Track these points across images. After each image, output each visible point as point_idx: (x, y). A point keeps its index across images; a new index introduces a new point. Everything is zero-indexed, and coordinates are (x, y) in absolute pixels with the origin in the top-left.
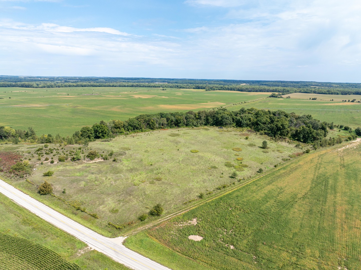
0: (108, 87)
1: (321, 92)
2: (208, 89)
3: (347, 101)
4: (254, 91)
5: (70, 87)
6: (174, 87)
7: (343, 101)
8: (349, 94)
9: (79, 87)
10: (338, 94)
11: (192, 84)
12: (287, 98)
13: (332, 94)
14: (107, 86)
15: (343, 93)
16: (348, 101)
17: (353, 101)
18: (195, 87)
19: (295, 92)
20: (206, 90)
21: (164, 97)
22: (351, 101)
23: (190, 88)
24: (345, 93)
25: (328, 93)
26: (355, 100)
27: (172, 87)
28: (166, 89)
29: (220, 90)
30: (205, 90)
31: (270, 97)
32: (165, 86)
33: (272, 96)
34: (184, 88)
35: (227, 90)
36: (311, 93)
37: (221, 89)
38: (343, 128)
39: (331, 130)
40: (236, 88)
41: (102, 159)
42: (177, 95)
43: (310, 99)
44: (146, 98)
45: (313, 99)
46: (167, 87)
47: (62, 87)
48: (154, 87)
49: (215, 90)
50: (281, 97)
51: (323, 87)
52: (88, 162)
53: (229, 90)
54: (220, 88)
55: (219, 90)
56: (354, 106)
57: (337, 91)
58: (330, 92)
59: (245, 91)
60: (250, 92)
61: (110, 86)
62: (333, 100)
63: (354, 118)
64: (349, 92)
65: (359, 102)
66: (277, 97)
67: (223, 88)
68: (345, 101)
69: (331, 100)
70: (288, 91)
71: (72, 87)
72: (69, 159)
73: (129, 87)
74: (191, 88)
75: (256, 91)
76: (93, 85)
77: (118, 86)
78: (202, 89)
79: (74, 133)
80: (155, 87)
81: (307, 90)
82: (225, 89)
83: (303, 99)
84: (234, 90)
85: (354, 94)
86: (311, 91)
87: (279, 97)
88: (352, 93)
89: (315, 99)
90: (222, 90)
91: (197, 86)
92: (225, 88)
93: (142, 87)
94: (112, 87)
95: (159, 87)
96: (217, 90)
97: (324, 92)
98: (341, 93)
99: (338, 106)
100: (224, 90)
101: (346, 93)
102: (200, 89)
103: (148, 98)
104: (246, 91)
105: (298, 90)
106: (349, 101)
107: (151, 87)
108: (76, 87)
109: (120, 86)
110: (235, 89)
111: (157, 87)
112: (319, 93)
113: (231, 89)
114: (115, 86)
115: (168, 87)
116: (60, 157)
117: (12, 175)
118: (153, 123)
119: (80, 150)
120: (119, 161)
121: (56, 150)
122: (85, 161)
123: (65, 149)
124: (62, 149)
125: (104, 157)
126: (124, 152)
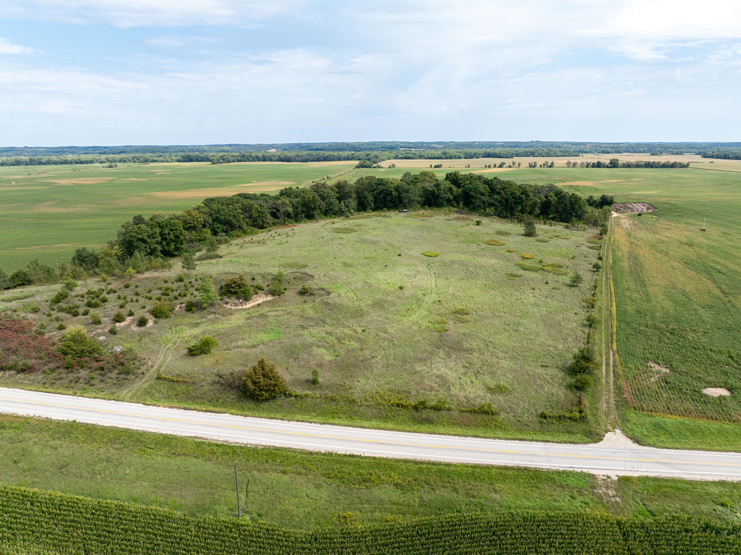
1: (433, 156)
2: (217, 160)
3: (492, 166)
4: (313, 161)
6: (130, 161)
7: (486, 166)
8: (477, 158)
10: (460, 158)
12: (390, 167)
13: (451, 158)
15: (467, 156)
17: (501, 166)
18: (181, 158)
19: (389, 159)
20: (214, 163)
21: (134, 179)
22: (497, 166)
23: (170, 161)
24: (470, 155)
25: (444, 156)
26: (503, 164)
27: (125, 161)
28: (116, 166)
29: (240, 161)
30: (210, 163)
31: (357, 167)
32: (108, 160)
33: (362, 166)
34: (155, 161)
35: (257, 161)
36: (416, 158)
37: (242, 158)
40: (275, 156)
41: (266, 294)
42: (158, 173)
43: (431, 166)
45: (436, 167)
48: (77, 163)
49: (230, 162)
50: (379, 167)
51: (422, 149)
52: (240, 307)
53: (259, 161)
54: (239, 158)
55: (238, 161)
57: (457, 153)
59: (295, 161)
60: (306, 161)
62: (469, 166)
64: (475, 154)
65: (510, 167)
66: (370, 167)
67: (247, 158)
68: (489, 166)
69: (466, 167)
70: (376, 157)
72: (177, 309)
74: (172, 161)
75: (318, 160)
78: (198, 161)
79: (74, 254)
82: (251, 159)
84: (271, 160)
85: (483, 157)
86: (414, 154)
87: (375, 167)
88: (480, 155)
90: (245, 161)
91: (187, 157)
92: (251, 157)
95: (91, 162)
96: (234, 161)
97: (437, 156)
100: (250, 161)
101: (472, 155)
102: (194, 161)
104: (297, 161)
105: (392, 155)
106: (495, 166)
110: (273, 158)
112: (430, 158)
113: (264, 159)
115: (114, 161)
116: (148, 308)
117: (83, 373)
118: (263, 213)
119: (182, 284)
120: (322, 292)
121: (108, 293)
122: (229, 306)
123: (137, 287)
124: (127, 286)
125: (266, 289)
126: (302, 273)
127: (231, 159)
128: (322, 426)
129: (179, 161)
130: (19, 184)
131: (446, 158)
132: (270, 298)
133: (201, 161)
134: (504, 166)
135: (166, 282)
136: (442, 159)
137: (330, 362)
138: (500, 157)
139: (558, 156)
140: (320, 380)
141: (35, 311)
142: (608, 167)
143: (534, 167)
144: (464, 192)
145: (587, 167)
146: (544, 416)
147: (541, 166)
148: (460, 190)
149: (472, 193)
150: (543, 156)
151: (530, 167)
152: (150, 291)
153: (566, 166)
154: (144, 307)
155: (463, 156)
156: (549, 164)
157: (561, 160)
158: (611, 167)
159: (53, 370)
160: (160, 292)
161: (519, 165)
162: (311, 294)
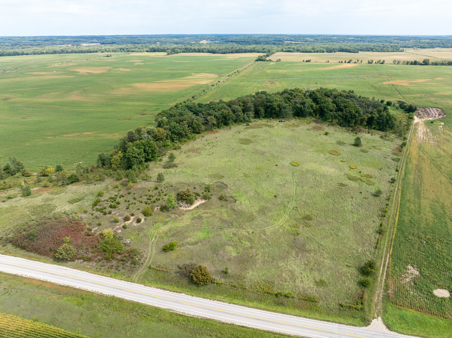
0: (14, 55)
1: (306, 50)
2: (171, 52)
3: (344, 62)
7: (339, 62)
8: (335, 52)
10: (323, 52)
11: (140, 45)
12: (277, 61)
13: (317, 52)
14: (13, 53)
15: (328, 51)
17: (349, 62)
18: (149, 50)
19: (277, 52)
20: (168, 54)
21: (122, 69)
22: (347, 61)
23: (142, 51)
24: (330, 50)
26: (351, 60)
27: (116, 51)
28: (111, 56)
29: (185, 52)
31: (257, 60)
33: (259, 59)
34: (133, 51)
35: (194, 52)
36: (295, 52)
37: (186, 50)
40: (205, 49)
41: (202, 199)
42: (136, 64)
43: (304, 61)
44: (99, 74)
45: (307, 61)
48: (88, 52)
49: (178, 53)
50: (270, 61)
51: (299, 42)
52: (188, 209)
53: (196, 52)
54: (184, 50)
55: (183, 52)
60: (225, 53)
62: (328, 62)
64: (333, 49)
65: (355, 63)
66: (265, 61)
67: (188, 50)
68: (342, 62)
69: (326, 62)
70: (269, 51)
72: (156, 209)
73: (49, 53)
74: (144, 51)
75: (232, 52)
77: (31, 54)
78: (159, 51)
80: (91, 52)
82: (191, 51)
84: (203, 52)
85: (339, 51)
87: (267, 61)
89: (309, 61)
90: (187, 52)
91: (152, 49)
92: (191, 49)
93: (70, 53)
94: (22, 55)
95: (96, 52)
96: (180, 52)
97: (308, 50)
100: (190, 52)
102: (157, 52)
103: (102, 73)
104: (219, 53)
106: (345, 62)
107: (85, 52)
109: (34, 54)
110: (204, 51)
111: (93, 52)
112: (304, 52)
113: (199, 51)
114: (27, 54)
115: (110, 51)
116: (141, 209)
117: (114, 263)
118: (199, 125)
119: (157, 191)
120: (232, 199)
121: (120, 197)
122: (182, 208)
123: (134, 194)
124: (129, 193)
125: (201, 195)
126: (221, 183)
127: (179, 51)
128: (229, 305)
129: (147, 51)
130: (58, 72)
131: (314, 52)
132: (203, 201)
133: (161, 52)
134: (352, 62)
135: (149, 191)
136: (312, 52)
137: (235, 258)
138: (350, 52)
139: (389, 52)
140: (229, 271)
141: (85, 212)
142: (421, 64)
143: (371, 63)
144: (320, 108)
145: (407, 64)
146: (341, 305)
147: (376, 63)
148: (318, 106)
149: (325, 110)
150: (379, 51)
151: (369, 63)
152: (141, 197)
153: (393, 63)
154: (139, 209)
155: (326, 51)
156: (381, 62)
157: (390, 56)
158: (423, 65)
159: (100, 261)
160: (147, 197)
161: (361, 62)
162: (226, 200)
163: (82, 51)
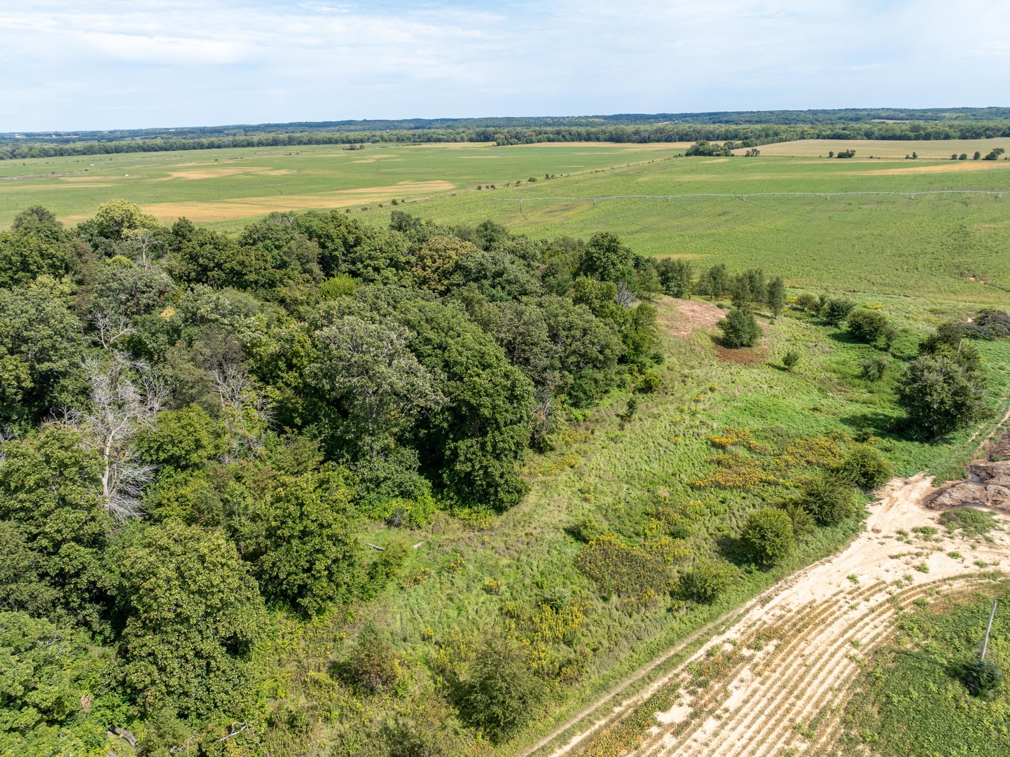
0: (194, 148)
1: (890, 134)
2: (506, 139)
3: (971, 155)
4: (658, 141)
5: (62, 155)
7: (954, 157)
8: (988, 137)
9: (96, 153)
10: (947, 137)
12: (746, 156)
13: (927, 137)
15: (967, 134)
16: (972, 158)
17: (991, 157)
19: (801, 138)
20: (498, 145)
22: (983, 155)
24: (975, 133)
25: (912, 134)
26: (1000, 151)
27: (403, 140)
29: (553, 141)
30: (495, 143)
31: (687, 155)
34: (439, 140)
35: (576, 140)
36: (854, 138)
38: (844, 326)
39: (723, 358)
43: (831, 154)
45: (841, 156)
46: (386, 141)
47: (33, 156)
49: (532, 142)
53: (580, 141)
54: (551, 136)
55: (550, 140)
56: (991, 175)
57: (947, 129)
58: (922, 132)
59: (628, 142)
60: (645, 142)
61: (202, 147)
62: (915, 156)
63: (967, 234)
64: (987, 129)
67: (563, 136)
68: (963, 158)
69: (907, 158)
70: (776, 134)
71: (69, 155)
74: (462, 140)
76: (145, 146)
77: (228, 146)
81: (844, 129)
82: (568, 137)
83: (806, 158)
84: (598, 140)
87: (719, 155)
88: (999, 131)
89: (848, 155)
90: (559, 141)
92: (570, 134)
93: (305, 144)
94: (208, 148)
96: (539, 141)
97: (899, 133)
98: (958, 134)
99: (924, 176)
100: (566, 140)
101: (978, 131)
105: (812, 131)
106: (977, 156)
108: (84, 154)
109: (235, 146)
110: (601, 137)
112: (883, 138)
114: (219, 147)
127: (535, 138)
129: (471, 140)
131: (917, 138)
134: (1002, 156)
136: (909, 139)
163: (329, 139)
